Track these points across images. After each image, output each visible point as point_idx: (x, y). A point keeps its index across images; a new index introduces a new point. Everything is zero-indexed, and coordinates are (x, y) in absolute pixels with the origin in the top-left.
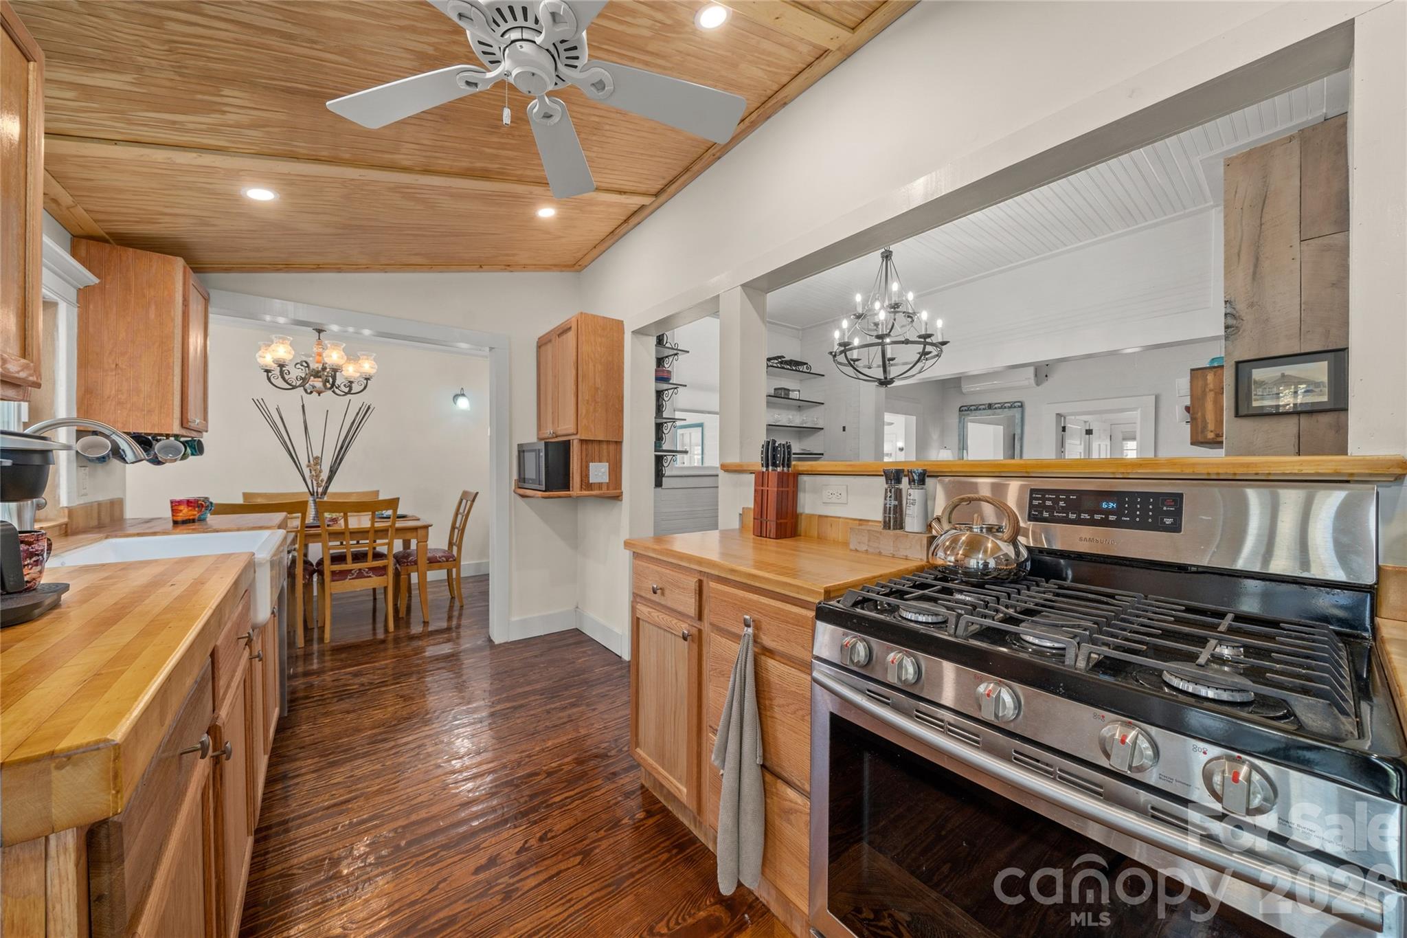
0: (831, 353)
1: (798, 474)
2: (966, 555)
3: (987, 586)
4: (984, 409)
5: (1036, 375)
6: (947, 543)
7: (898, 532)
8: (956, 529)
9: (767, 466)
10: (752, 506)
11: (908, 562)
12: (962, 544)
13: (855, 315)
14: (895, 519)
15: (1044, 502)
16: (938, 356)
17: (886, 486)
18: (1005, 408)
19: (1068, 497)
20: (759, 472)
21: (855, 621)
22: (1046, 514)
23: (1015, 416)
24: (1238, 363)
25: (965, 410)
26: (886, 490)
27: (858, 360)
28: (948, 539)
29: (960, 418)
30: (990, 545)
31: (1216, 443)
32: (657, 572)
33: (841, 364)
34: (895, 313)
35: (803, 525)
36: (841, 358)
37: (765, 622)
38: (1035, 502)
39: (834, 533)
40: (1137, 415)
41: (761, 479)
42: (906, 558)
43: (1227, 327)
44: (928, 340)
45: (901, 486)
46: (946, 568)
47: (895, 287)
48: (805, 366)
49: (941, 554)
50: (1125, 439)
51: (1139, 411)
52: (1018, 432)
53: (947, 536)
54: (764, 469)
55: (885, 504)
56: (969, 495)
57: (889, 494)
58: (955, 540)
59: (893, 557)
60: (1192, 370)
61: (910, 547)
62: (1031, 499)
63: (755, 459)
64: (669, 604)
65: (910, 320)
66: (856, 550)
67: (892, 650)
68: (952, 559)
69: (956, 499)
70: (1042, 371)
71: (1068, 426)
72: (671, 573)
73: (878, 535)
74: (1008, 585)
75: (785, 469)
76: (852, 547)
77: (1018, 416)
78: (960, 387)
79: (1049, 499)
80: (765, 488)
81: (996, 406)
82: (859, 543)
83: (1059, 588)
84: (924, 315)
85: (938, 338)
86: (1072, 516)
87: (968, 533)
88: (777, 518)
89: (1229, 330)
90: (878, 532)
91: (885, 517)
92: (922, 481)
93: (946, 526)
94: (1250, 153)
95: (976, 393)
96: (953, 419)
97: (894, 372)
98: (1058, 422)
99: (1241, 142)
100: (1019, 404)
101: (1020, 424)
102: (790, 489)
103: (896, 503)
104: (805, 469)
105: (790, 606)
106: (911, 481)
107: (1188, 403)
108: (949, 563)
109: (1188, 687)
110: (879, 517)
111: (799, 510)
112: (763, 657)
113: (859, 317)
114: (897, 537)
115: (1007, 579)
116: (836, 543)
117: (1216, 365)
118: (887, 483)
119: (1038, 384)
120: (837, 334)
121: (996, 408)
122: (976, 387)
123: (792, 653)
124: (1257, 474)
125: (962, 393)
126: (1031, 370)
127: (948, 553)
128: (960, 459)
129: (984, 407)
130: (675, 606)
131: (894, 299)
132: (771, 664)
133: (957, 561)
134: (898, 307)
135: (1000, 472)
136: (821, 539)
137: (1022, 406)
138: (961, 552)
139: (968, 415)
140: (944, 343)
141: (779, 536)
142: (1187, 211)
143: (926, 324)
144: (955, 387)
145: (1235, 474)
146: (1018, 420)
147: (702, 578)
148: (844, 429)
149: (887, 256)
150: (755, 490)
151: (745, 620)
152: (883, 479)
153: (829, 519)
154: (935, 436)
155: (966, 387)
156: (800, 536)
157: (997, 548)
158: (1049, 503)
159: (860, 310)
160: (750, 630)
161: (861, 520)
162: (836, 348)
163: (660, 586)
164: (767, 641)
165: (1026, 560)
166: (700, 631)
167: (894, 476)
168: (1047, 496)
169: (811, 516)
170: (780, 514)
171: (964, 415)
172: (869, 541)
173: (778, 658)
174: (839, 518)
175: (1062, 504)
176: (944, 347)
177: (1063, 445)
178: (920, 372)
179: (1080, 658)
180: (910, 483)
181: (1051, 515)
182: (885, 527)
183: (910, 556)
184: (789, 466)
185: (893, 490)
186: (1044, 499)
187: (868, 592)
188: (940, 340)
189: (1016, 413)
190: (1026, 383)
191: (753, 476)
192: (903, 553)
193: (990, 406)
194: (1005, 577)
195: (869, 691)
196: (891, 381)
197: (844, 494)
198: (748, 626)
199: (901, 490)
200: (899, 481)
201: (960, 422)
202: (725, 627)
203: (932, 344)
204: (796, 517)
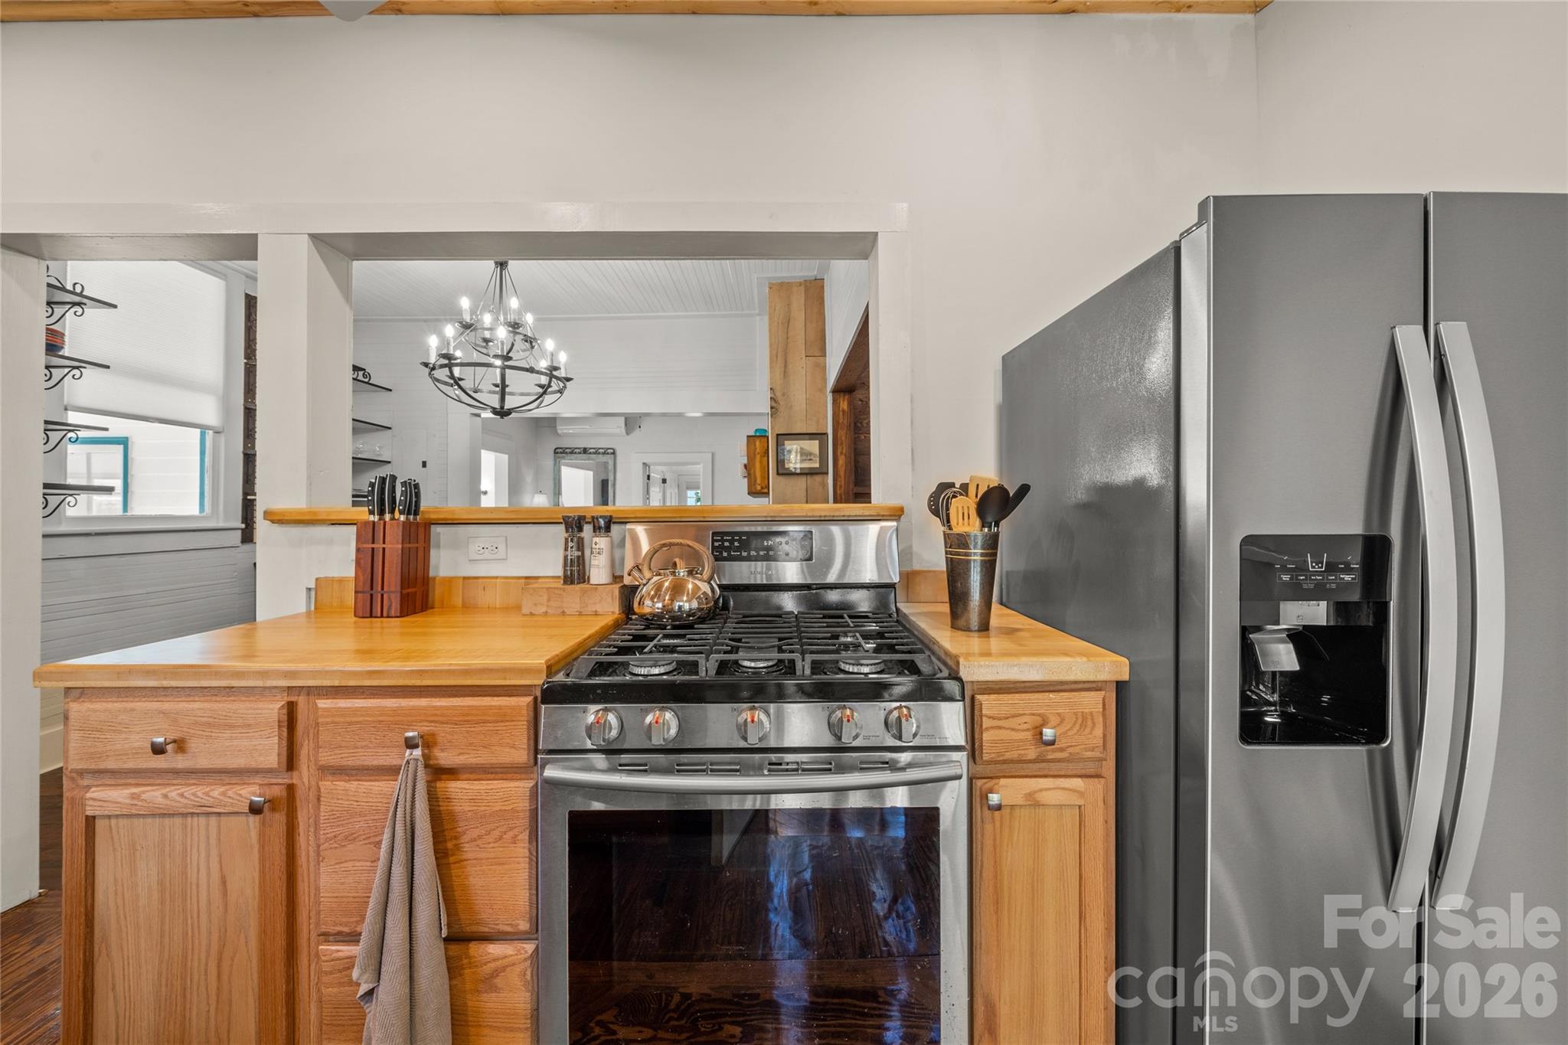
0: (426, 365)
1: (428, 524)
2: (672, 600)
3: (696, 626)
4: (580, 453)
5: (626, 425)
6: (652, 593)
7: (582, 585)
8: (660, 575)
9: (382, 513)
10: (352, 574)
11: (599, 618)
12: (668, 589)
13: (461, 323)
14: (576, 573)
15: (723, 544)
16: (561, 391)
17: (566, 535)
18: (599, 453)
19: (740, 538)
20: (366, 523)
21: (599, 691)
22: (725, 554)
23: (608, 463)
24: (778, 435)
25: (560, 452)
26: (566, 539)
27: (462, 379)
28: (652, 589)
29: (555, 460)
30: (690, 586)
31: (764, 493)
32: (161, 712)
33: (438, 380)
34: (516, 333)
35: (437, 593)
36: (442, 374)
37: (443, 732)
38: (716, 544)
39: (493, 597)
40: (700, 468)
41: (368, 534)
42: (596, 614)
43: (772, 408)
44: (555, 373)
45: (583, 535)
46: (654, 615)
47: (514, 303)
48: (361, 373)
49: (648, 602)
50: (688, 488)
51: (702, 465)
52: (611, 478)
53: (650, 586)
54: (376, 518)
55: (566, 557)
56: (671, 541)
57: (570, 544)
58: (659, 587)
59: (580, 614)
60: (748, 436)
61: (601, 601)
62: (713, 541)
63: (340, 501)
64: (203, 763)
65: (528, 345)
66: (532, 614)
67: (647, 712)
68: (660, 605)
69: (657, 544)
70: (632, 422)
71: (652, 475)
72: (207, 705)
73: (561, 592)
74: (709, 622)
75: (412, 517)
76: (525, 610)
77: (611, 463)
78: (555, 427)
79: (727, 540)
80: (379, 546)
81: (591, 451)
82: (535, 604)
83: (744, 617)
84: (550, 345)
85: (562, 373)
86: (745, 554)
87: (672, 577)
88: (402, 588)
89: (773, 410)
90: (560, 589)
91: (565, 571)
92: (608, 529)
93: (647, 574)
94: (781, 284)
95: (572, 436)
96: (548, 462)
97: (511, 401)
98: (644, 471)
99: (779, 275)
100: (612, 451)
101: (612, 471)
102: (421, 545)
103: (580, 553)
104: (442, 517)
105: (489, 699)
106: (596, 529)
107: (746, 462)
108: (657, 610)
109: (853, 669)
110: (559, 571)
111: (432, 574)
112: (439, 784)
113: (467, 326)
114: (584, 592)
115: (708, 617)
116: (490, 609)
117: (758, 434)
118: (567, 531)
119: (628, 434)
120: (433, 341)
121: (590, 453)
122: (570, 429)
123: (494, 761)
124: (844, 516)
125: (558, 434)
126: (622, 420)
127: (655, 600)
128: (555, 505)
129: (579, 450)
130: (218, 763)
131: (511, 318)
132: (455, 788)
133: (664, 606)
134: (518, 328)
135: (681, 517)
136: (468, 607)
137: (614, 453)
138: (667, 598)
139: (563, 458)
140: (569, 380)
141: (403, 614)
142: (744, 312)
143: (552, 355)
144: (549, 427)
145: (833, 516)
146: (611, 467)
147: (293, 699)
148: (424, 464)
149: (502, 265)
150: (358, 550)
151: (407, 740)
152: (562, 527)
153: (480, 580)
154: (529, 478)
155: (561, 429)
156: (433, 608)
157: (697, 588)
158: (727, 544)
159: (467, 318)
160: (417, 752)
161: (527, 578)
162: (433, 359)
163: (171, 737)
164: (445, 758)
165: (719, 598)
166: (291, 788)
167: (574, 523)
168: (725, 538)
169: (450, 581)
170: (406, 581)
171: (559, 457)
172: (549, 600)
173: (465, 776)
174: (497, 578)
175: (736, 544)
176: (568, 383)
177: (648, 492)
178: (538, 408)
179: (806, 667)
180: (594, 531)
181: (729, 554)
182: (565, 582)
183: (600, 610)
184: (416, 513)
185: (575, 539)
186: (723, 541)
187: (597, 655)
188: (563, 375)
189: (609, 459)
190: (617, 431)
191: (354, 529)
192: (591, 609)
193: (585, 451)
194: (706, 616)
195: (620, 765)
196: (509, 412)
197: (502, 547)
198: (416, 746)
199: (583, 539)
200: (580, 529)
201: (555, 464)
202: (359, 763)
203: (557, 378)
204: (426, 581)
